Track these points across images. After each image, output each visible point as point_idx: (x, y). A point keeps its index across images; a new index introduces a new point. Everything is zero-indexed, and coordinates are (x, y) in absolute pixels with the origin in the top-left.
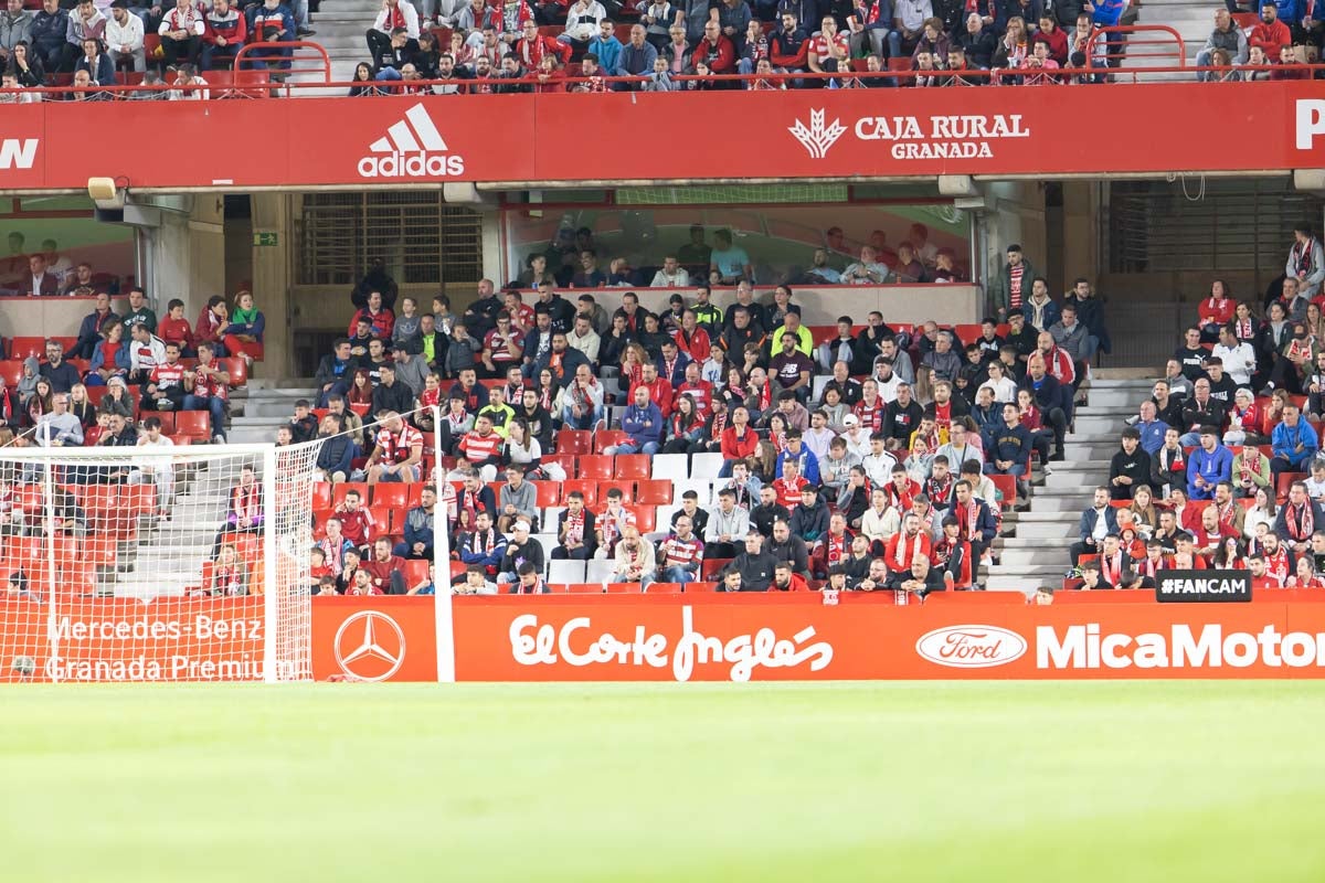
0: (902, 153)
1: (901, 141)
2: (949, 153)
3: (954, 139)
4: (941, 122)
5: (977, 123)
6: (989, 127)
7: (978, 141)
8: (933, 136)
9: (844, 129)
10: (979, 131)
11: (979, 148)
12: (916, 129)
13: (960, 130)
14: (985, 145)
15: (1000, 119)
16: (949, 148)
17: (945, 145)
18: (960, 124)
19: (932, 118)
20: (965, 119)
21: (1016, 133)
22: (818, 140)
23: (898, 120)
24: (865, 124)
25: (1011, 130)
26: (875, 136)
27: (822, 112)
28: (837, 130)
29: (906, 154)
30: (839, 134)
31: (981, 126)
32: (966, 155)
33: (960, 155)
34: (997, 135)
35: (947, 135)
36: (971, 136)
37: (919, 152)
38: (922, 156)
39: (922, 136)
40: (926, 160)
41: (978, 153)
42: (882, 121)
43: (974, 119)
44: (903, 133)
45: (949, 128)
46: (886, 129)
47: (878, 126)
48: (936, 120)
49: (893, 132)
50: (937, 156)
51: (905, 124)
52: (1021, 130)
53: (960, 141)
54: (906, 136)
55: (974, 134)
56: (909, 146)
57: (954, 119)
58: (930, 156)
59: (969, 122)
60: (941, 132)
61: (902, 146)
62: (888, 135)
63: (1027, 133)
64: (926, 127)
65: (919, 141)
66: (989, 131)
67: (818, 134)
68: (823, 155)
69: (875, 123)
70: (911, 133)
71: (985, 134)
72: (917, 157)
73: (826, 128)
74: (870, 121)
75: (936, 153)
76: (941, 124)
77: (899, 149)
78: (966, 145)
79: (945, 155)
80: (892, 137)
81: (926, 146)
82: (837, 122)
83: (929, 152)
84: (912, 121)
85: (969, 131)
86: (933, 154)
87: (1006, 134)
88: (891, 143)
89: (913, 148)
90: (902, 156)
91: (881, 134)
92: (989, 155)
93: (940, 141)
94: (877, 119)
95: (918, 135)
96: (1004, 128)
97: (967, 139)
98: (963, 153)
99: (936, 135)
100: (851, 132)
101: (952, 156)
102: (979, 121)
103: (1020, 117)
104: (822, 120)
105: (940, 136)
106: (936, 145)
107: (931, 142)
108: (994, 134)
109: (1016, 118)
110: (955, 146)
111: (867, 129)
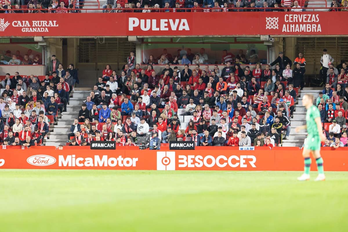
0: (25, 30)
1: (24, 27)
2: (37, 31)
3: (38, 27)
4: (35, 22)
5: (44, 23)
6: (48, 24)
7: (45, 27)
8: (33, 26)
9: (9, 24)
10: (45, 25)
11: (45, 29)
12: (28, 24)
13: (40, 24)
14: (46, 29)
15: (50, 22)
16: (37, 29)
17: (36, 28)
18: (40, 23)
19: (33, 21)
20: (41, 22)
21: (55, 25)
22: (2, 27)
23: (24, 22)
24: (15, 23)
25: (53, 25)
26: (17, 26)
27: (3, 19)
28: (7, 24)
29: (26, 31)
30: (8, 25)
31: (46, 24)
32: (42, 31)
33: (40, 31)
34: (50, 26)
35: (37, 26)
36: (43, 26)
37: (29, 30)
38: (30, 31)
39: (30, 26)
40: (31, 33)
41: (45, 31)
42: (19, 22)
43: (44, 22)
44: (25, 25)
45: (37, 24)
46: (20, 24)
47: (18, 23)
48: (33, 22)
49: (22, 25)
50: (34, 31)
51: (25, 23)
52: (56, 25)
53: (40, 27)
54: (26, 26)
55: (44, 26)
56: (26, 28)
57: (38, 22)
58: (32, 31)
59: (42, 22)
60: (35, 25)
61: (25, 28)
62: (21, 26)
63: (58, 26)
64: (31, 24)
65: (29, 27)
66: (48, 25)
67: (2, 25)
68: (4, 31)
69: (17, 22)
70: (27, 25)
71: (47, 26)
72: (28, 31)
73: (4, 24)
74: (16, 22)
75: (34, 30)
76: (35, 23)
77: (24, 29)
78: (41, 28)
79: (36, 31)
80: (22, 26)
81: (31, 29)
82: (7, 22)
83: (32, 30)
84: (27, 22)
85: (42, 25)
86: (33, 31)
87: (52, 26)
88: (22, 28)
89: (27, 29)
90: (25, 31)
91: (19, 25)
92: (48, 31)
93: (35, 27)
94: (18, 21)
95: (29, 26)
96: (52, 24)
97: (42, 27)
98: (41, 31)
99: (34, 26)
100: (11, 25)
101: (38, 31)
102: (45, 22)
103: (56, 21)
104: (4, 21)
105: (35, 26)
106: (33, 28)
107: (32, 27)
108: (49, 26)
109: (55, 22)
110: (39, 29)
111: (15, 24)
